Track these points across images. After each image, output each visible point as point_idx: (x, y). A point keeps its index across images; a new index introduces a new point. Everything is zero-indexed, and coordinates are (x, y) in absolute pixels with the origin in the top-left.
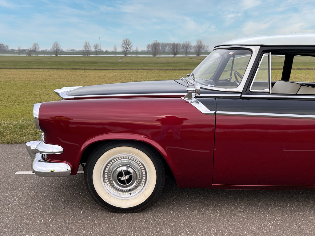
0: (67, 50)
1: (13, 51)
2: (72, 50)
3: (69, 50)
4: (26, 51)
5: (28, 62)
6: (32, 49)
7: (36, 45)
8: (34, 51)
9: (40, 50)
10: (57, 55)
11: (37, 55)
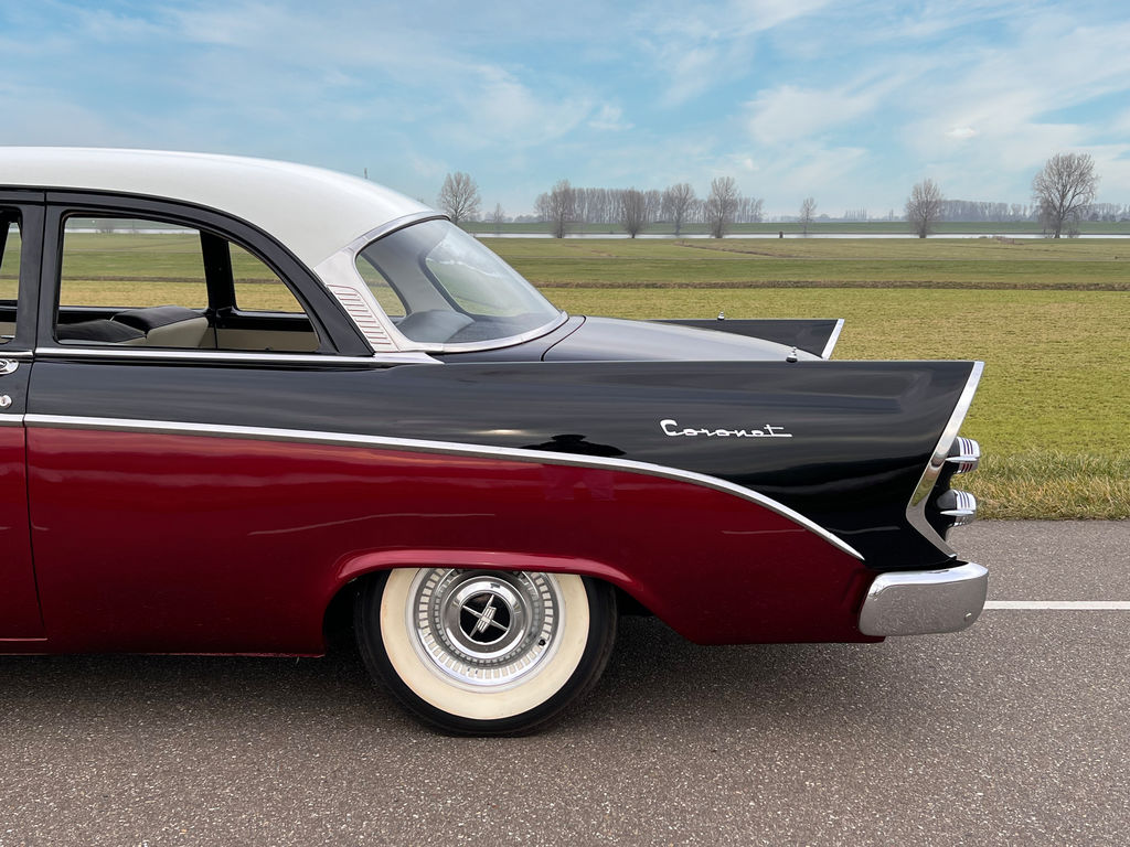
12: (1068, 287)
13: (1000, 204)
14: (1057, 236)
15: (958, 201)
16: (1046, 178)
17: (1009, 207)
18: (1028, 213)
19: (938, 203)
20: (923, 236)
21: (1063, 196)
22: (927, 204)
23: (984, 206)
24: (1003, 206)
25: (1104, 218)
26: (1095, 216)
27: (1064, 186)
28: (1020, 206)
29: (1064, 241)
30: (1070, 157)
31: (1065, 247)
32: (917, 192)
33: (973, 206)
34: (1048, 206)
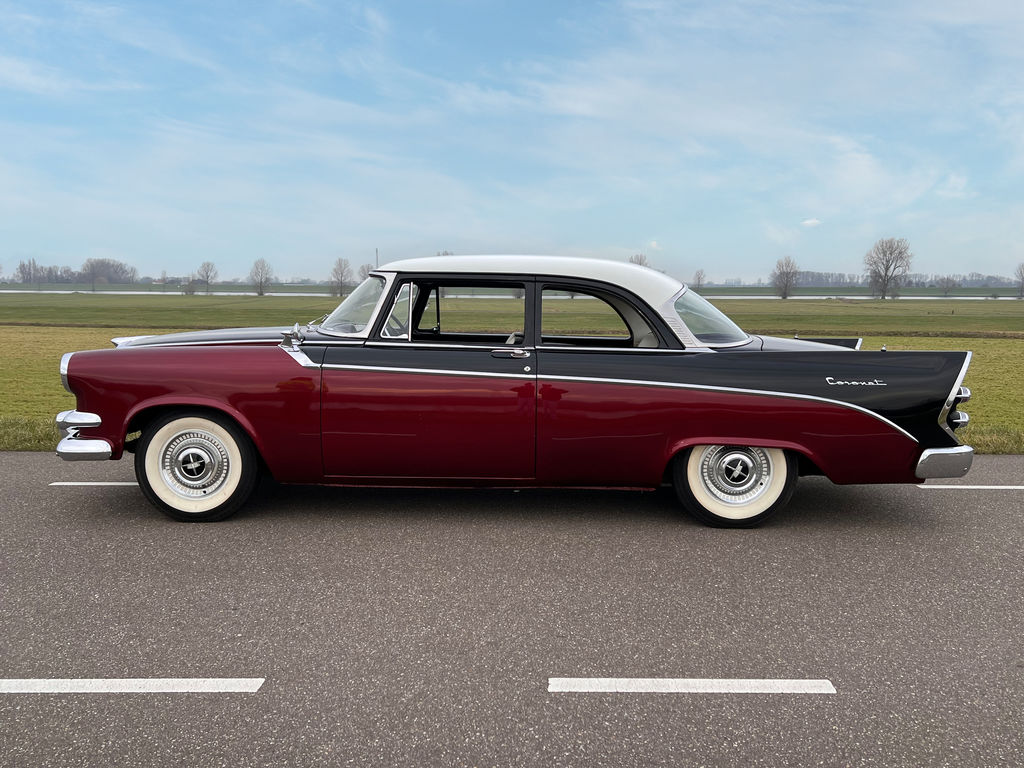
0: (290, 281)
1: (147, 284)
2: (303, 282)
3: (296, 281)
4: (182, 283)
5: (183, 311)
6: (198, 277)
7: (207, 267)
8: (202, 283)
9: (220, 279)
10: (261, 294)
11: (209, 294)
12: (895, 334)
13: (840, 275)
14: (884, 297)
15: (808, 272)
16: (874, 255)
17: (846, 277)
18: (860, 281)
19: (795, 273)
20: (784, 298)
21: (887, 269)
22: (788, 273)
23: (828, 276)
24: (841, 276)
25: (917, 284)
26: (910, 283)
27: (888, 261)
28: (854, 276)
29: (888, 301)
30: (892, 240)
31: (888, 305)
32: (780, 265)
33: (820, 275)
34: (876, 275)
